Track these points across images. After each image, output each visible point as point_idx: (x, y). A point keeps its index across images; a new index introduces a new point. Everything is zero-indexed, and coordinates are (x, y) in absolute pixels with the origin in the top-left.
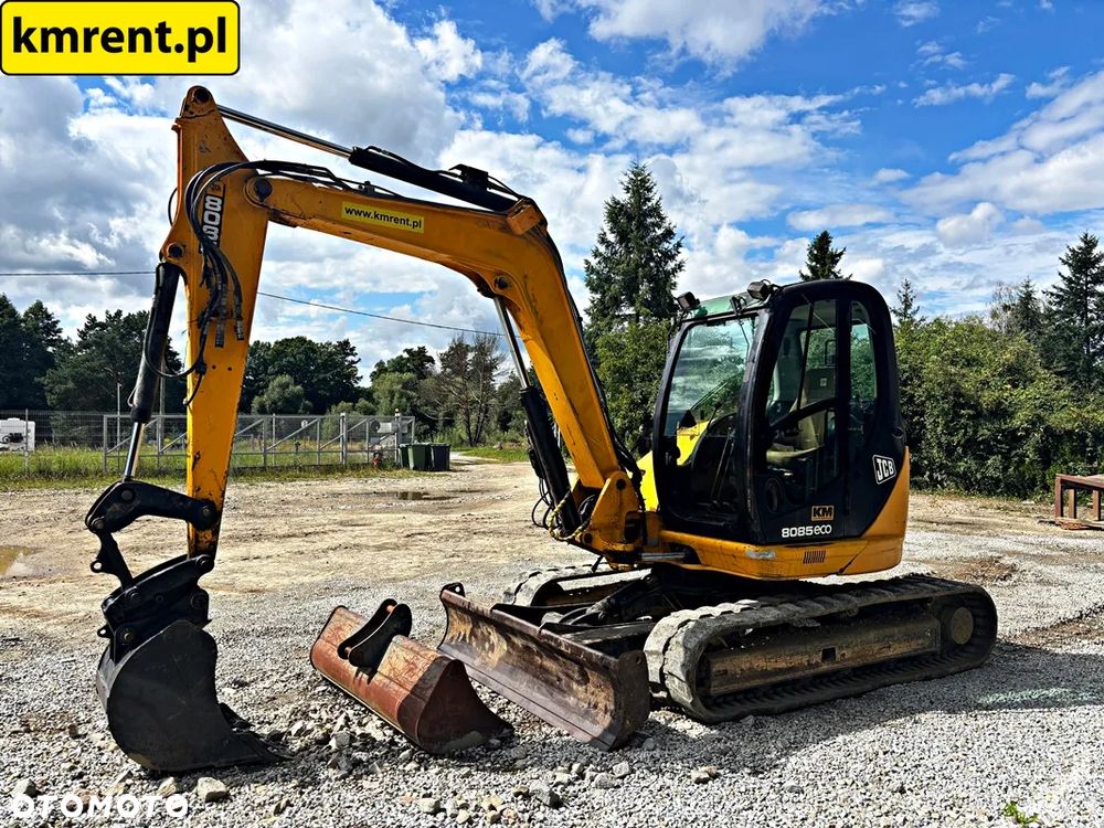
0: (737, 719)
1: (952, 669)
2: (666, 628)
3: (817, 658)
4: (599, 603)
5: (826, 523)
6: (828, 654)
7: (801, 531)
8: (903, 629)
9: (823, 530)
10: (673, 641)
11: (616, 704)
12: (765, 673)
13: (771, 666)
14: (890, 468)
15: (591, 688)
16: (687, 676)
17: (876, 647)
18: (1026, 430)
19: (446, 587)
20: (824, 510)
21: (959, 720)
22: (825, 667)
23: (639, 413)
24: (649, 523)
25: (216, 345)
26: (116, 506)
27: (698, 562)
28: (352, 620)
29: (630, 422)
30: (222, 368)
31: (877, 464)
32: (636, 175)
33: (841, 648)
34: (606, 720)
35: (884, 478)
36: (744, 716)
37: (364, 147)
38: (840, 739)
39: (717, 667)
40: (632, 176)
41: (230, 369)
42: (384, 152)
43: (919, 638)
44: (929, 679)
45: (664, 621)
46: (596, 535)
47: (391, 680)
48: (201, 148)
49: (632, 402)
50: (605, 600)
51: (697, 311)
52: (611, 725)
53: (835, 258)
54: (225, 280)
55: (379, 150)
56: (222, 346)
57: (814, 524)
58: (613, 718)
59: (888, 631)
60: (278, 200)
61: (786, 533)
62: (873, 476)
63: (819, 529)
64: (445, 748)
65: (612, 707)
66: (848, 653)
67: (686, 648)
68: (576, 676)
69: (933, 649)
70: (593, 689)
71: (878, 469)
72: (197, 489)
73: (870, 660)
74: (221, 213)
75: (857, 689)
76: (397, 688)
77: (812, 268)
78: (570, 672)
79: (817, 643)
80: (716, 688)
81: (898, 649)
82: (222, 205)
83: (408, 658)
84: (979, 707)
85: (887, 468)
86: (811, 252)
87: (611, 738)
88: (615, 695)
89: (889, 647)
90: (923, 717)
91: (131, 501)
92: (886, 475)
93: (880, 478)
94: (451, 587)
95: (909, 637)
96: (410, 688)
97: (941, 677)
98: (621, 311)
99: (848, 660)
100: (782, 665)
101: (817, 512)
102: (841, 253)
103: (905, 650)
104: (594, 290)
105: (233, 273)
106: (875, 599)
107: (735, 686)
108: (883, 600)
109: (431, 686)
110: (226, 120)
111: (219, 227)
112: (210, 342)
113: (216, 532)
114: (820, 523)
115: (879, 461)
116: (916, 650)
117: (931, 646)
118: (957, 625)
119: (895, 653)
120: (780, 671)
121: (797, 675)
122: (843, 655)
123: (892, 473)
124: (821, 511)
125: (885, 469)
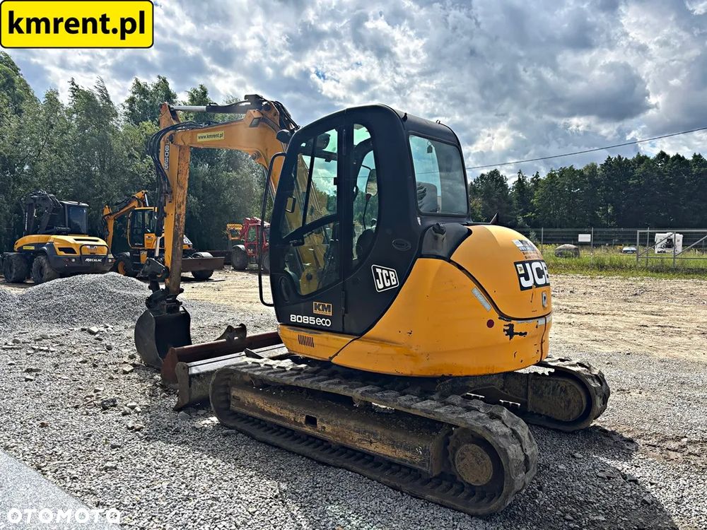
3: (302, 419)
5: (326, 317)
6: (311, 421)
7: (306, 320)
8: (388, 433)
9: (324, 322)
12: (262, 411)
13: (267, 408)
14: (392, 278)
17: (357, 436)
20: (323, 306)
22: (308, 429)
31: (377, 274)
33: (322, 420)
35: (385, 287)
39: (234, 393)
57: (316, 316)
59: (369, 427)
61: (294, 318)
62: (373, 286)
63: (320, 321)
66: (329, 429)
69: (424, 469)
71: (377, 277)
73: (349, 444)
80: (233, 407)
85: (388, 278)
89: (371, 442)
92: (388, 284)
93: (381, 286)
95: (394, 444)
99: (329, 433)
100: (276, 412)
101: (317, 307)
103: (390, 454)
107: (244, 411)
114: (321, 316)
115: (378, 271)
116: (406, 461)
117: (424, 465)
118: (465, 461)
119: (377, 450)
120: (273, 415)
121: (287, 424)
122: (324, 428)
123: (395, 283)
124: (321, 307)
125: (385, 278)
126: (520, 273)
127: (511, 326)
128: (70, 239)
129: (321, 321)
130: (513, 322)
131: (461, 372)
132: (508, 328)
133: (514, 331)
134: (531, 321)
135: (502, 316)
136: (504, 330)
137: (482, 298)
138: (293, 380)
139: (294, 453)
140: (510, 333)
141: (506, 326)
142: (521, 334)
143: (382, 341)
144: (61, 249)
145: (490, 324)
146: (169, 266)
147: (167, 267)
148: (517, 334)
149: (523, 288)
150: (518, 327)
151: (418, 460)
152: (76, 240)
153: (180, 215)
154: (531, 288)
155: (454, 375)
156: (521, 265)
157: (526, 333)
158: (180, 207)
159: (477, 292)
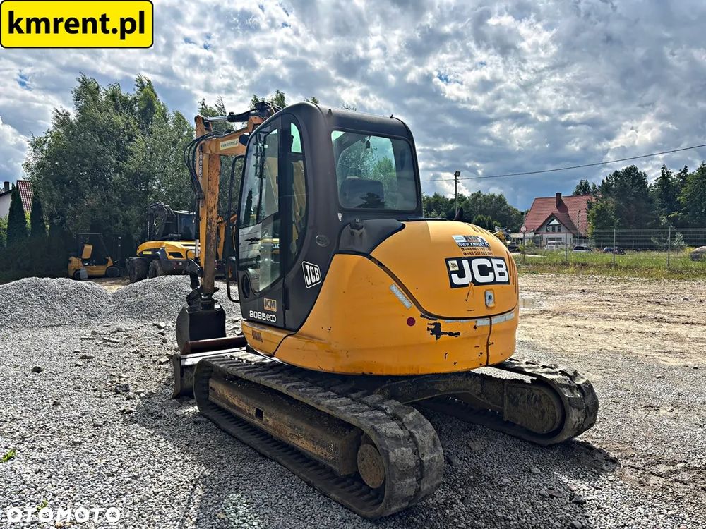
3: (253, 412)
5: (273, 313)
6: (259, 414)
7: (260, 315)
8: (310, 428)
12: (228, 403)
13: (231, 400)
14: (317, 274)
17: (289, 431)
20: (271, 302)
22: (257, 421)
31: (306, 270)
33: (266, 414)
35: (312, 284)
43: (322, 447)
57: (266, 312)
59: (297, 423)
61: (251, 314)
62: (304, 281)
66: (270, 422)
69: (335, 467)
71: (306, 273)
73: (284, 438)
79: (254, 401)
80: (211, 396)
81: (303, 444)
85: (314, 274)
89: (299, 438)
92: (314, 281)
93: (309, 283)
95: (314, 440)
99: (270, 426)
100: (236, 403)
101: (267, 303)
103: (311, 450)
107: (217, 402)
114: (270, 313)
115: (307, 267)
116: (322, 458)
117: (334, 464)
118: (365, 462)
119: (303, 445)
120: (235, 407)
121: (244, 416)
122: (267, 421)
123: (318, 279)
124: (269, 304)
125: (312, 275)
126: (452, 269)
127: (438, 325)
128: (179, 245)
129: (270, 317)
130: (439, 321)
131: (381, 371)
132: (433, 327)
133: (442, 331)
134: (464, 321)
135: (426, 315)
136: (428, 329)
137: (401, 296)
138: (243, 374)
139: (245, 444)
140: (437, 331)
141: (431, 324)
142: (451, 334)
143: (311, 338)
144: (171, 254)
145: (411, 322)
146: (203, 267)
147: (202, 267)
148: (445, 333)
149: (453, 286)
150: (445, 326)
151: (331, 458)
152: (184, 245)
153: (212, 218)
154: (467, 285)
155: (374, 373)
156: (455, 262)
157: (458, 334)
158: (211, 211)
159: (395, 288)
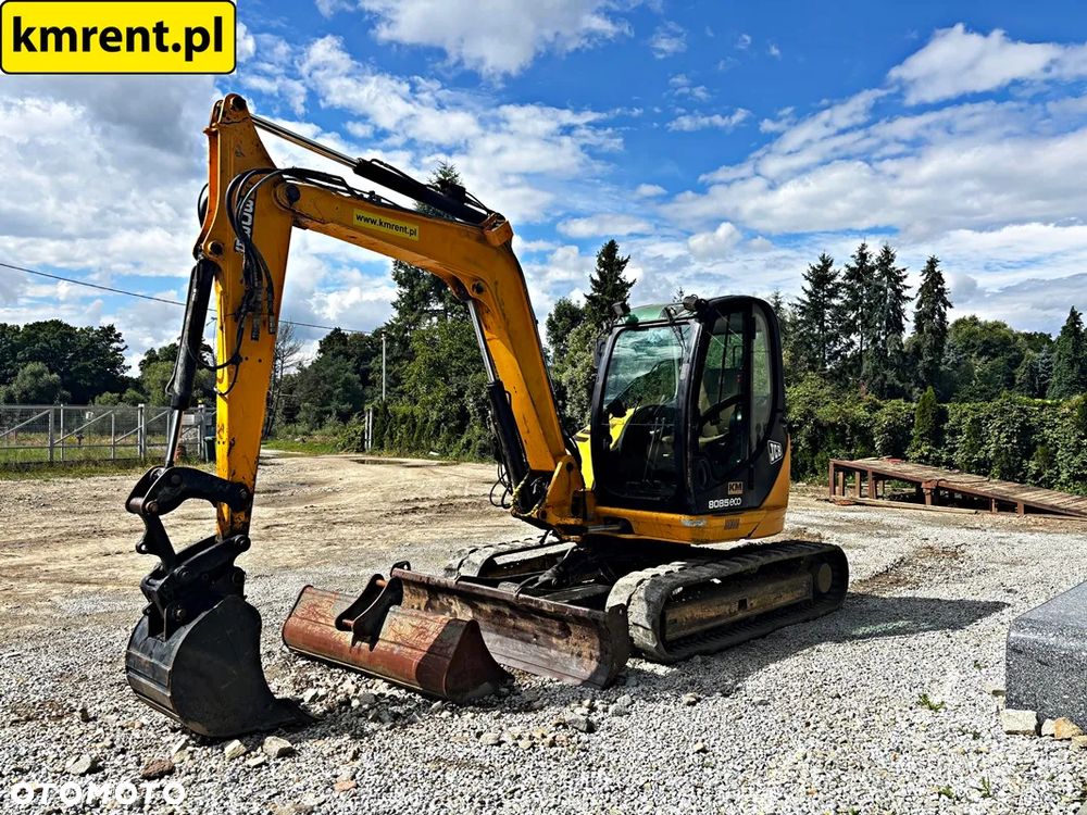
0: (687, 659)
1: (821, 613)
2: (626, 587)
3: (735, 608)
4: (550, 571)
5: (737, 496)
6: (743, 604)
7: (723, 503)
8: (789, 582)
9: (736, 502)
10: (635, 597)
11: (601, 650)
12: (702, 621)
13: (705, 615)
14: (779, 450)
15: (573, 639)
16: (653, 625)
17: (773, 597)
18: (799, 422)
19: (396, 566)
20: (737, 485)
21: (847, 647)
22: (741, 614)
23: (455, 406)
24: (587, 500)
25: (252, 338)
26: (166, 490)
27: (631, 532)
28: (331, 597)
29: (446, 415)
30: (253, 360)
31: (770, 448)
32: (445, 175)
33: (751, 599)
34: (594, 664)
35: (775, 459)
36: (692, 656)
37: (369, 160)
38: (772, 666)
39: (670, 617)
40: (441, 176)
41: (260, 361)
42: (386, 165)
43: (797, 589)
44: (807, 620)
45: (622, 581)
46: (550, 512)
47: (399, 644)
48: (236, 152)
49: (449, 395)
50: (554, 568)
51: (627, 318)
52: (598, 668)
53: (621, 264)
54: (260, 278)
55: (381, 163)
56: (257, 339)
57: (730, 497)
58: (600, 662)
59: (780, 584)
60: (304, 205)
61: (712, 504)
62: (769, 459)
63: (733, 502)
64: (466, 698)
65: (598, 653)
66: (755, 603)
67: (648, 602)
68: (556, 632)
69: (809, 597)
70: (575, 641)
71: (771, 452)
72: (232, 472)
73: (768, 608)
74: (252, 214)
75: (763, 631)
76: (409, 650)
77: (600, 273)
78: (549, 629)
79: (735, 595)
80: (671, 635)
81: (787, 598)
82: (254, 207)
83: (415, 623)
84: (854, 637)
85: (777, 451)
86: (600, 259)
87: (602, 679)
88: (601, 643)
89: (781, 597)
90: (822, 646)
91: (179, 485)
92: (777, 457)
93: (773, 459)
94: (400, 565)
95: (794, 588)
96: (426, 649)
97: (815, 619)
98: (429, 306)
99: (755, 608)
100: (713, 614)
101: (731, 488)
102: (627, 261)
103: (791, 599)
104: (401, 284)
105: (267, 272)
106: (774, 558)
107: (682, 633)
108: (780, 558)
109: (451, 645)
110: (256, 128)
111: (251, 227)
112: (247, 336)
113: (248, 514)
114: (734, 496)
115: (772, 446)
117: (807, 595)
120: (711, 619)
121: (723, 621)
122: (752, 605)
123: (781, 455)
124: (735, 487)
125: (775, 452)
151: (804, 593)
